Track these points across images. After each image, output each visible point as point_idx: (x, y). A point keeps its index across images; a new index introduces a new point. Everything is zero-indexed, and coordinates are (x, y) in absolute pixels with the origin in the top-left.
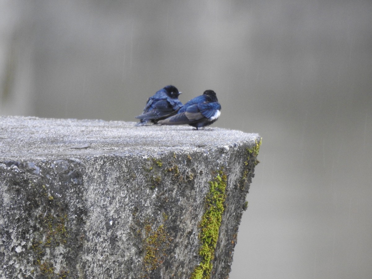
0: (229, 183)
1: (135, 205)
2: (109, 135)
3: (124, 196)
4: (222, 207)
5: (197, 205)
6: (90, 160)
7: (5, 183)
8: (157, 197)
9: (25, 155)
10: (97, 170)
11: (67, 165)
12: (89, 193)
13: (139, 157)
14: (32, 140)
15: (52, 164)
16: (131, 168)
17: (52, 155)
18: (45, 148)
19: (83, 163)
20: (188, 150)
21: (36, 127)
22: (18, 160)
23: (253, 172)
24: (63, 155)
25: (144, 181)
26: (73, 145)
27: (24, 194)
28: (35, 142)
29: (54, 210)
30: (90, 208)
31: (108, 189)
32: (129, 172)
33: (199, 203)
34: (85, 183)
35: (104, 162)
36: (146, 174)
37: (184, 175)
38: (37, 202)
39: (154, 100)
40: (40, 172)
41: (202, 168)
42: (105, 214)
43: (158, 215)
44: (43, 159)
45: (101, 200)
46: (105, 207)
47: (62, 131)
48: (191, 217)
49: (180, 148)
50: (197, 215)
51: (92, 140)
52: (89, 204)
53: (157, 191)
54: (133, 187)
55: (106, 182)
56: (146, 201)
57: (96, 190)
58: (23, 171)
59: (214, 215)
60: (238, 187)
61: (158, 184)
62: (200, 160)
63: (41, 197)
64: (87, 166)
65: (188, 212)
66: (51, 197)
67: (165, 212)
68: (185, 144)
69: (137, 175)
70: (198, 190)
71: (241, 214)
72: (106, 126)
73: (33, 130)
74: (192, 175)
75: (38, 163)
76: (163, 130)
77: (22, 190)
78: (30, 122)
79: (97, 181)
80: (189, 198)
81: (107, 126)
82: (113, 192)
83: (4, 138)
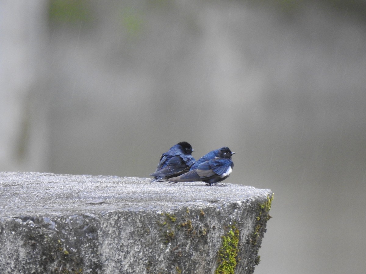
0: (241, 237)
1: (149, 259)
2: (123, 191)
3: (138, 250)
4: (234, 261)
5: (210, 260)
6: (104, 215)
7: (21, 238)
8: (171, 252)
9: (40, 211)
10: (111, 225)
11: (82, 221)
12: (104, 247)
13: (153, 212)
14: (47, 196)
15: (67, 219)
16: (145, 223)
17: (67, 211)
18: (61, 203)
19: (98, 218)
20: (201, 206)
21: (51, 182)
22: (34, 215)
23: (265, 227)
24: (78, 210)
25: (158, 236)
26: (88, 201)
27: (39, 248)
28: (50, 197)
29: (69, 264)
30: (105, 262)
31: (123, 244)
32: (143, 227)
33: (211, 257)
34: (100, 237)
35: (119, 217)
36: (160, 229)
37: (197, 230)
38: (53, 257)
39: (168, 157)
40: (56, 227)
41: (215, 223)
42: (119, 268)
43: (172, 269)
44: (58, 214)
45: (115, 255)
46: (119, 261)
47: (77, 187)
48: (204, 271)
49: (193, 203)
50: (210, 270)
51: (107, 195)
52: (104, 258)
53: (171, 246)
54: (147, 241)
55: (121, 237)
56: (159, 256)
57: (110, 244)
58: (39, 226)
59: (227, 269)
60: (251, 242)
61: (172, 239)
62: (213, 215)
63: (56, 251)
64: (102, 221)
65: (202, 266)
66: (66, 251)
67: (179, 267)
68: (198, 199)
69: (151, 230)
70: (210, 245)
71: (254, 269)
72: (120, 182)
73: (49, 186)
74: (205, 230)
75: (54, 218)
76: (176, 186)
77: (38, 245)
78: (45, 178)
79: (112, 236)
80: (202, 253)
81: (122, 182)
82: (127, 247)
83: (20, 194)
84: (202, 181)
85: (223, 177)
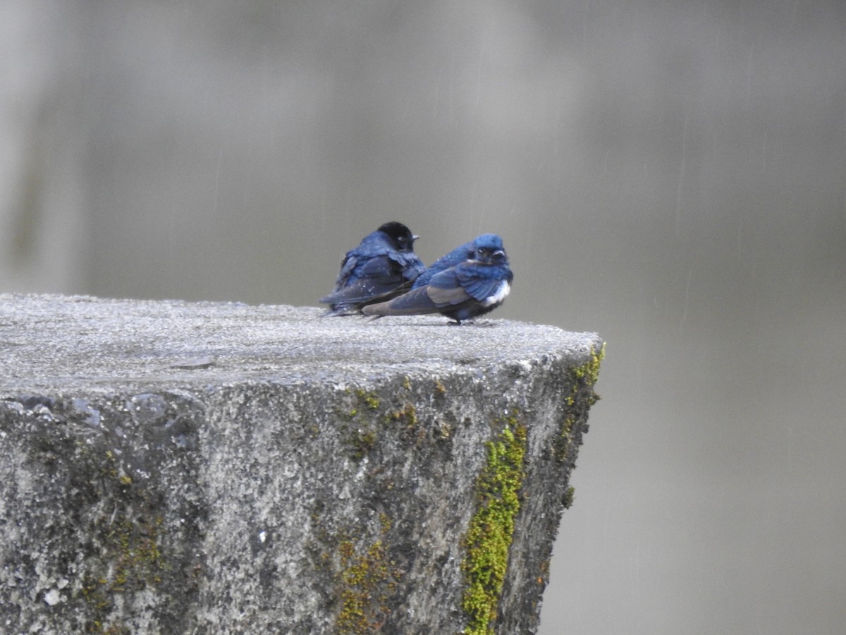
0: (531, 445)
1: (318, 495)
2: (258, 337)
3: (292, 475)
4: (514, 500)
5: (459, 497)
6: (213, 394)
7: (21, 447)
8: (368, 478)
9: (65, 384)
10: (230, 417)
11: (163, 406)
12: (213, 468)
13: (327, 386)
14: (82, 349)
15: (128, 403)
16: (308, 412)
17: (128, 383)
18: (113, 366)
19: (198, 401)
20: (437, 371)
21: (90, 318)
22: (51, 394)
23: (586, 422)
24: (152, 383)
25: (337, 441)
26: (177, 360)
27: (63, 470)
28: (89, 352)
29: (133, 508)
30: (215, 502)
31: (256, 459)
32: (304, 422)
33: (462, 490)
34: (203, 445)
35: (247, 399)
36: (341, 426)
37: (428, 426)
38: (95, 490)
39: (359, 258)
40: (101, 421)
41: (469, 412)
42: (248, 517)
43: (370, 518)
44: (108, 390)
45: (239, 486)
46: (248, 500)
47: (151, 329)
48: (444, 523)
49: (419, 366)
50: (458, 520)
51: (220, 347)
52: (212, 493)
53: (367, 464)
54: (313, 454)
55: (251, 444)
56: (341, 488)
57: (227, 461)
58: (63, 419)
59: (498, 518)
60: (552, 455)
61: (370, 449)
62: (465, 394)
63: (102, 478)
64: (208, 407)
65: (438, 511)
66: (126, 478)
67: (386, 513)
68: (432, 357)
69: (323, 427)
70: (459, 461)
71: (559, 517)
72: (251, 316)
73: (85, 325)
74: (446, 428)
75: (96, 401)
76: (381, 325)
77: (60, 462)
78: (77, 307)
79: (231, 442)
80: (440, 481)
81: (254, 317)
82: (267, 467)
83: (19, 345)
84: (438, 314)
85: (488, 305)
